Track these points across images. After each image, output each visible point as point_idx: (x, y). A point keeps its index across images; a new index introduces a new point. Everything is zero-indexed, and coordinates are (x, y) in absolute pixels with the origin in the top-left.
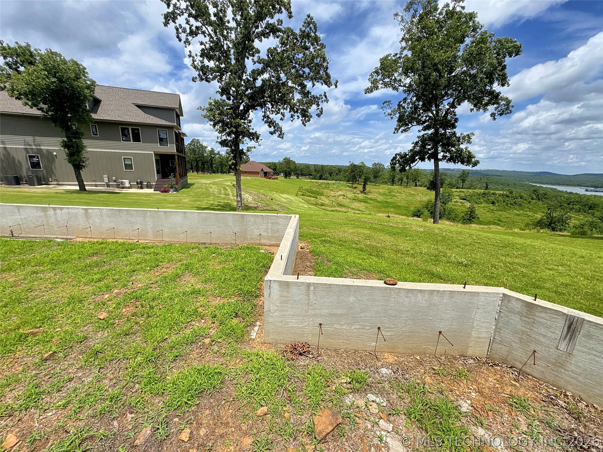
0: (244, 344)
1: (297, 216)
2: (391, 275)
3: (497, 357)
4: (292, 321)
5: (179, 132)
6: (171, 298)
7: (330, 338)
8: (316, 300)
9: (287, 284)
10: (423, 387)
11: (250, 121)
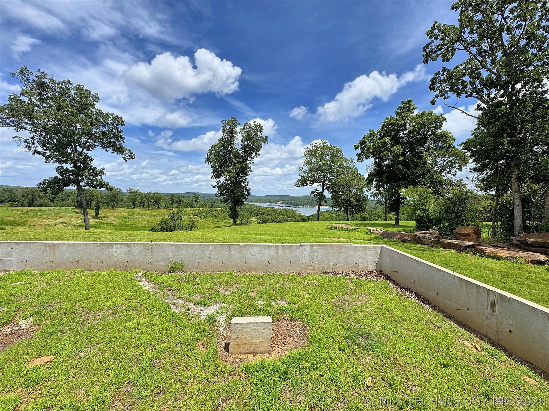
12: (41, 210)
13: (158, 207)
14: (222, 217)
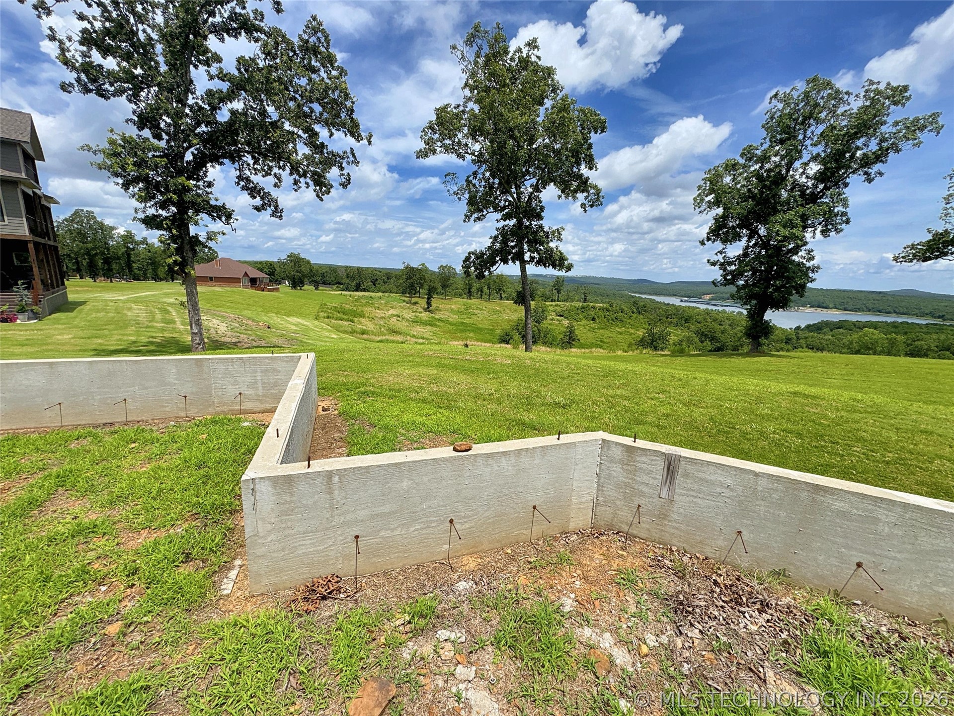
0: (206, 609)
1: (312, 355)
2: (469, 433)
3: (602, 523)
4: (304, 542)
5: (34, 192)
6: (12, 558)
7: (375, 556)
8: (344, 498)
9: (288, 480)
10: (516, 594)
11: (210, 185)
12: (371, 297)
13: (501, 298)
14: (605, 320)
